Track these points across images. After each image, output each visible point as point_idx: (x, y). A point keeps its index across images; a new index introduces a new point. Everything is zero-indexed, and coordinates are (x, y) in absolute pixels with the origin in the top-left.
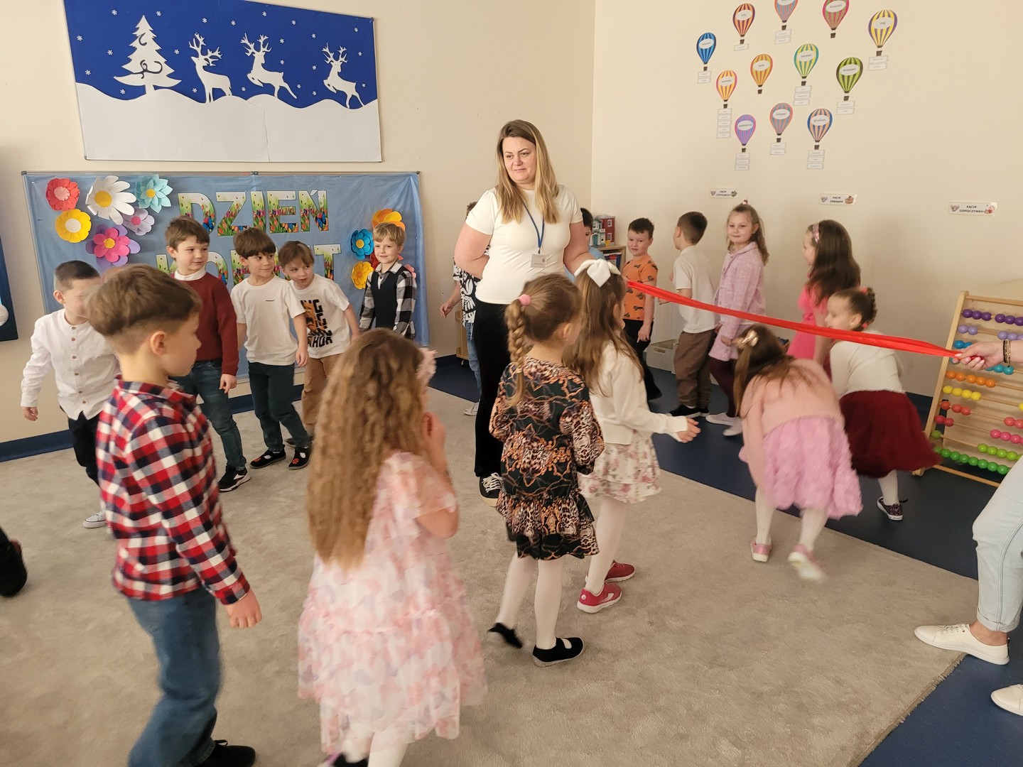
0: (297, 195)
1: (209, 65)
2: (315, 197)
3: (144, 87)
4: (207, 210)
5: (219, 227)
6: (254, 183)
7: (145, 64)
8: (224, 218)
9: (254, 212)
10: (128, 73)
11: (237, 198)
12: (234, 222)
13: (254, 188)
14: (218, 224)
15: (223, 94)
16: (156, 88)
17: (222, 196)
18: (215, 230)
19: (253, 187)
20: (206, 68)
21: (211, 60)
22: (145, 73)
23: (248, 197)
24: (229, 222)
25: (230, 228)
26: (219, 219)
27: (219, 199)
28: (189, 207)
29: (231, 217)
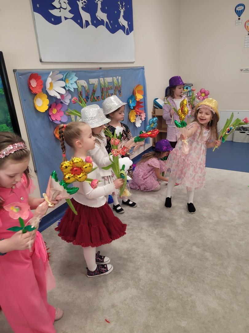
0: (113, 79)
1: (83, 6)
2: (118, 80)
3: (60, 17)
4: (87, 89)
5: (90, 98)
6: (101, 73)
7: (60, 3)
8: (92, 93)
9: (101, 89)
10: (54, 8)
11: (95, 82)
12: (95, 94)
14: (90, 96)
15: (89, 24)
16: (66, 18)
17: (92, 81)
18: (90, 99)
19: (100, 76)
20: (83, 8)
21: (84, 4)
22: (61, 9)
23: (99, 81)
24: (94, 95)
25: (94, 97)
26: (90, 93)
27: (90, 83)
28: (81, 88)
29: (94, 92)
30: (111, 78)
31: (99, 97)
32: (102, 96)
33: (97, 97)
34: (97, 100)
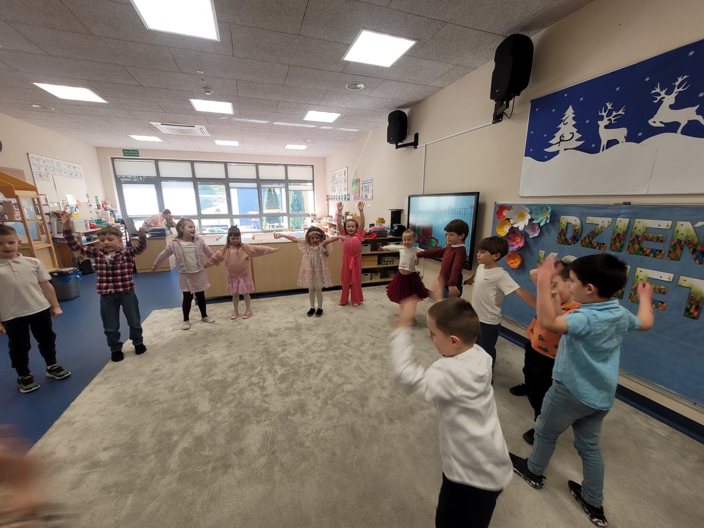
0: (674, 226)
1: (610, 123)
3: (558, 151)
4: (577, 228)
5: (582, 241)
7: (563, 137)
8: (588, 235)
9: (613, 234)
11: (602, 222)
12: (595, 239)
13: (622, 216)
14: (582, 238)
15: (617, 143)
16: (565, 149)
17: (590, 220)
18: (580, 242)
19: (620, 214)
20: (606, 127)
22: (561, 142)
23: (614, 222)
24: (591, 239)
25: (591, 242)
26: (584, 235)
27: (587, 222)
28: (566, 225)
29: (594, 235)
30: (670, 223)
31: (604, 244)
32: (612, 244)
33: (598, 243)
34: (598, 248)
